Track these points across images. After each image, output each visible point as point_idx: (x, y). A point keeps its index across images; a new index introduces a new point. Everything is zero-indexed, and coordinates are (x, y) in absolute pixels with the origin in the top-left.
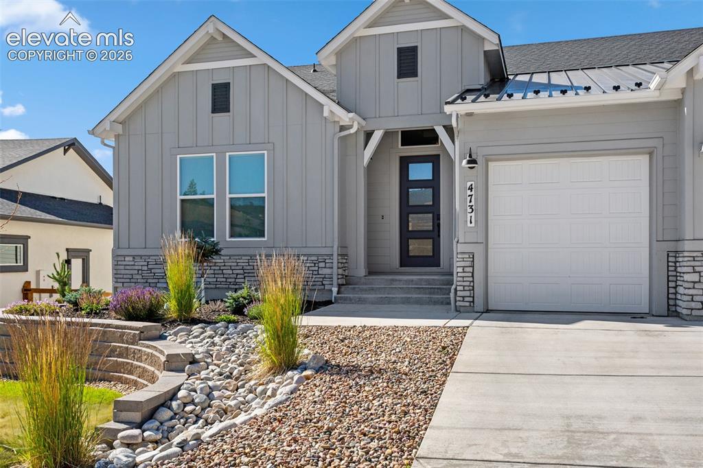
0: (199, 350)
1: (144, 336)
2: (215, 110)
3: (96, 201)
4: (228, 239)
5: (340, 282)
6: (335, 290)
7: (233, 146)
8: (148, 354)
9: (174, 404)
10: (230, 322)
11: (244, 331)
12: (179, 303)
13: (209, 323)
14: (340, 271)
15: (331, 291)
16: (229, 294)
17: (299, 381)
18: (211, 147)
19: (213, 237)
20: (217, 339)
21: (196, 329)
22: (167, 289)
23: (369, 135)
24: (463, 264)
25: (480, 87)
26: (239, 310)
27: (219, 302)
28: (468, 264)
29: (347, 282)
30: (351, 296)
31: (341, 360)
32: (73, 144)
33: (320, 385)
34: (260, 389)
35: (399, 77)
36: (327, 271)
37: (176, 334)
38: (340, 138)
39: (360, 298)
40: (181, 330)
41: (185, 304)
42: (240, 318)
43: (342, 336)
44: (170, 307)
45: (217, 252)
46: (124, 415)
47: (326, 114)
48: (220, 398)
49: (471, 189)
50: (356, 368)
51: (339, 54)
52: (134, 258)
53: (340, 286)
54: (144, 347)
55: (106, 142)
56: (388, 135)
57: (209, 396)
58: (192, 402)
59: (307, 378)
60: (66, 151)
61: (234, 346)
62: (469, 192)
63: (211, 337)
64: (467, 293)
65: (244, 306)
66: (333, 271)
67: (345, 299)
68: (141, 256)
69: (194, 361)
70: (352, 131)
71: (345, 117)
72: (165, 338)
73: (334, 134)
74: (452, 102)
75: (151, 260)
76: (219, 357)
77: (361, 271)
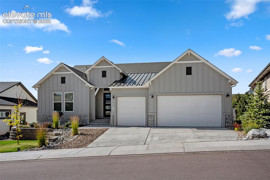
0: (61, 133)
1: (49, 131)
2: (62, 83)
3: (25, 99)
4: (65, 111)
5: (89, 121)
6: (88, 122)
7: (66, 91)
8: (51, 134)
9: (58, 140)
10: (66, 128)
11: (69, 130)
12: (56, 125)
13: (62, 129)
14: (89, 118)
15: (87, 123)
16: (65, 123)
17: (78, 136)
18: (61, 91)
19: (61, 111)
20: (63, 131)
21: (59, 130)
22: (53, 122)
23: (96, 89)
24: (112, 117)
25: (119, 80)
26: (67, 126)
27: (63, 125)
28: (113, 117)
29: (91, 121)
30: (92, 123)
31: (85, 133)
32: (20, 84)
33: (81, 136)
34: (71, 138)
35: (102, 77)
36: (87, 118)
37: (55, 131)
38: (89, 90)
39: (93, 124)
40: (57, 130)
41: (57, 125)
42: (68, 128)
43: (86, 130)
44: (54, 126)
45: (63, 114)
46: (50, 141)
47: (86, 85)
48: (65, 139)
49: (114, 103)
50: (87, 134)
51: (90, 71)
52: (43, 116)
53: (89, 122)
54: (50, 133)
55: (36, 89)
56: (100, 89)
57: (63, 139)
58: (61, 139)
59: (79, 136)
60: (17, 85)
61: (67, 132)
62: (113, 103)
63: (62, 131)
64: (113, 123)
65: (69, 125)
66: (88, 118)
67: (90, 124)
68: (44, 115)
69: (60, 134)
70: (92, 89)
71: (90, 86)
72: (54, 131)
73: (88, 89)
74: (110, 86)
75: (47, 116)
76: (64, 134)
77: (94, 118)
